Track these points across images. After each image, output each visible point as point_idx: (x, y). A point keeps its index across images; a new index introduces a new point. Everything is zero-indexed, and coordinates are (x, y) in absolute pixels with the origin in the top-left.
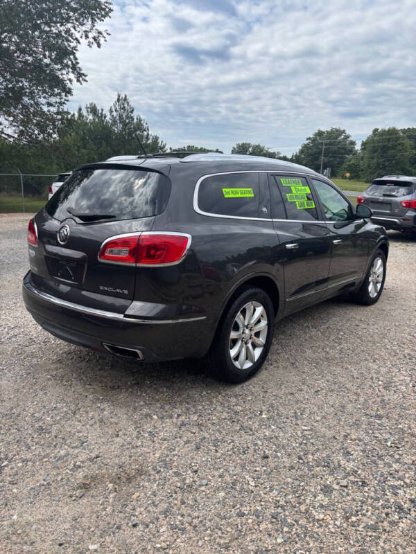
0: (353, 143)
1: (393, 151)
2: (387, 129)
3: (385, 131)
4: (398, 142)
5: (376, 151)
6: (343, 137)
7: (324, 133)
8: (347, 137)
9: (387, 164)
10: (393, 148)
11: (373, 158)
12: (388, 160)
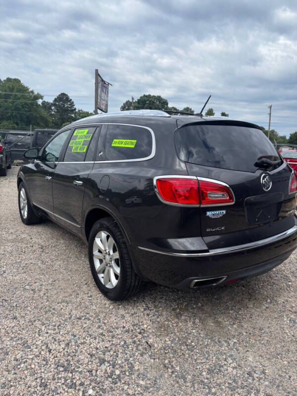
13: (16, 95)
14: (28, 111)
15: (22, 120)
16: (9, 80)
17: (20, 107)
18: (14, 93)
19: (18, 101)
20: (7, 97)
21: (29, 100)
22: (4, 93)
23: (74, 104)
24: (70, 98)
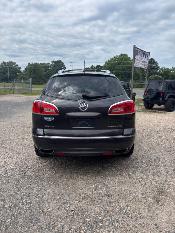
0: (20, 68)
1: (38, 72)
2: (34, 63)
3: (33, 64)
4: (39, 69)
5: (31, 72)
6: (15, 65)
7: (6, 63)
8: (17, 65)
9: (36, 76)
10: (38, 70)
11: (31, 74)
12: (37, 75)
13: (124, 63)
14: (129, 71)
15: (125, 76)
16: (122, 55)
17: (125, 68)
18: (123, 62)
19: (125, 66)
20: (119, 64)
21: (130, 65)
22: (118, 62)
23: (158, 64)
24: (156, 61)
